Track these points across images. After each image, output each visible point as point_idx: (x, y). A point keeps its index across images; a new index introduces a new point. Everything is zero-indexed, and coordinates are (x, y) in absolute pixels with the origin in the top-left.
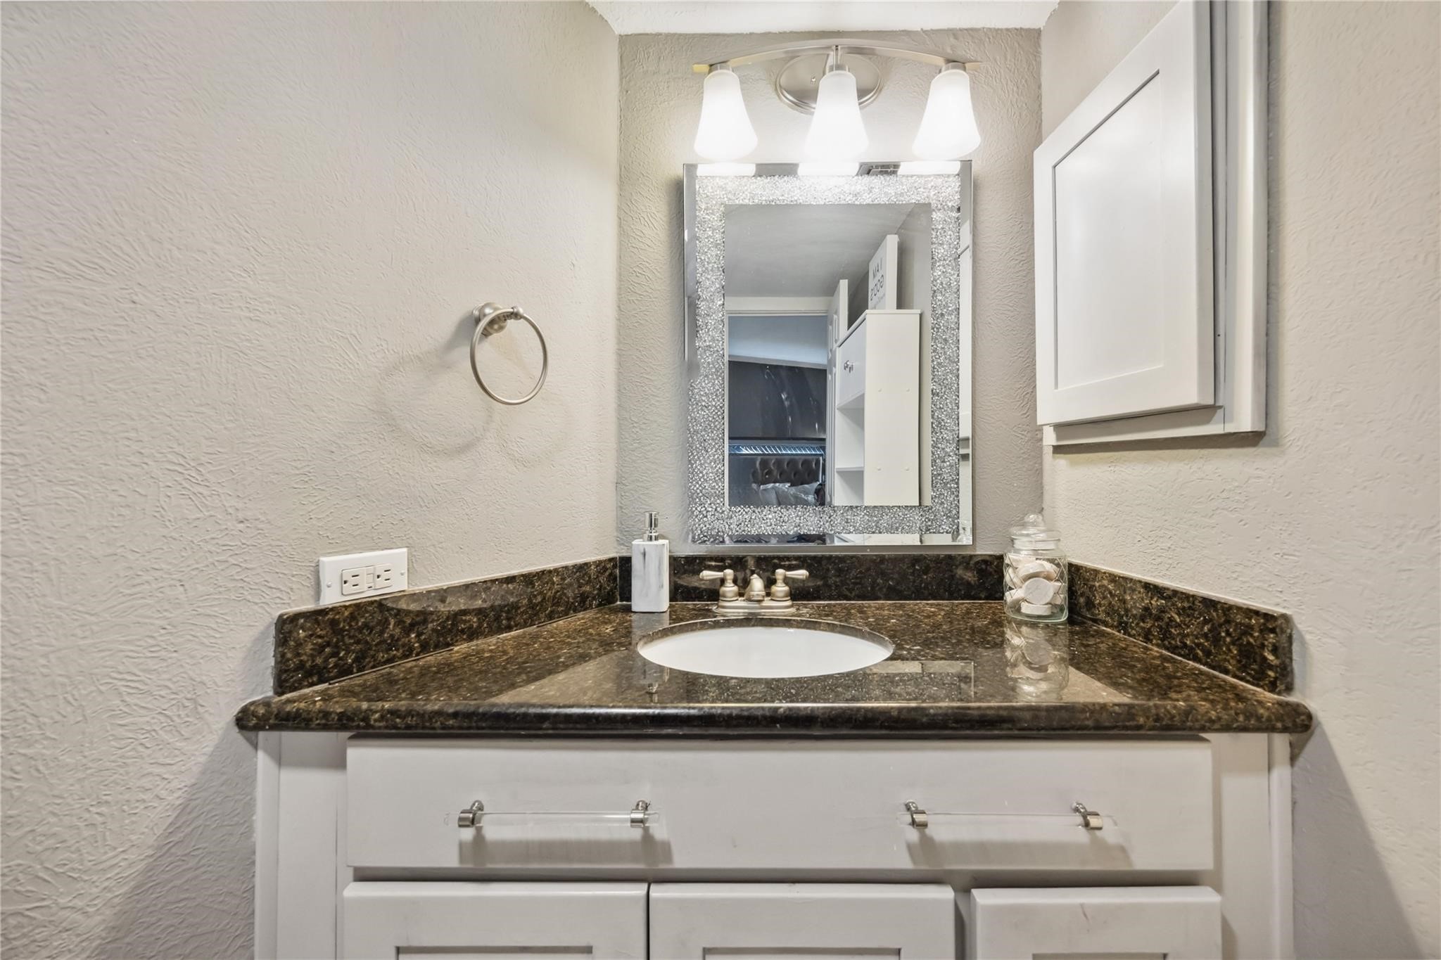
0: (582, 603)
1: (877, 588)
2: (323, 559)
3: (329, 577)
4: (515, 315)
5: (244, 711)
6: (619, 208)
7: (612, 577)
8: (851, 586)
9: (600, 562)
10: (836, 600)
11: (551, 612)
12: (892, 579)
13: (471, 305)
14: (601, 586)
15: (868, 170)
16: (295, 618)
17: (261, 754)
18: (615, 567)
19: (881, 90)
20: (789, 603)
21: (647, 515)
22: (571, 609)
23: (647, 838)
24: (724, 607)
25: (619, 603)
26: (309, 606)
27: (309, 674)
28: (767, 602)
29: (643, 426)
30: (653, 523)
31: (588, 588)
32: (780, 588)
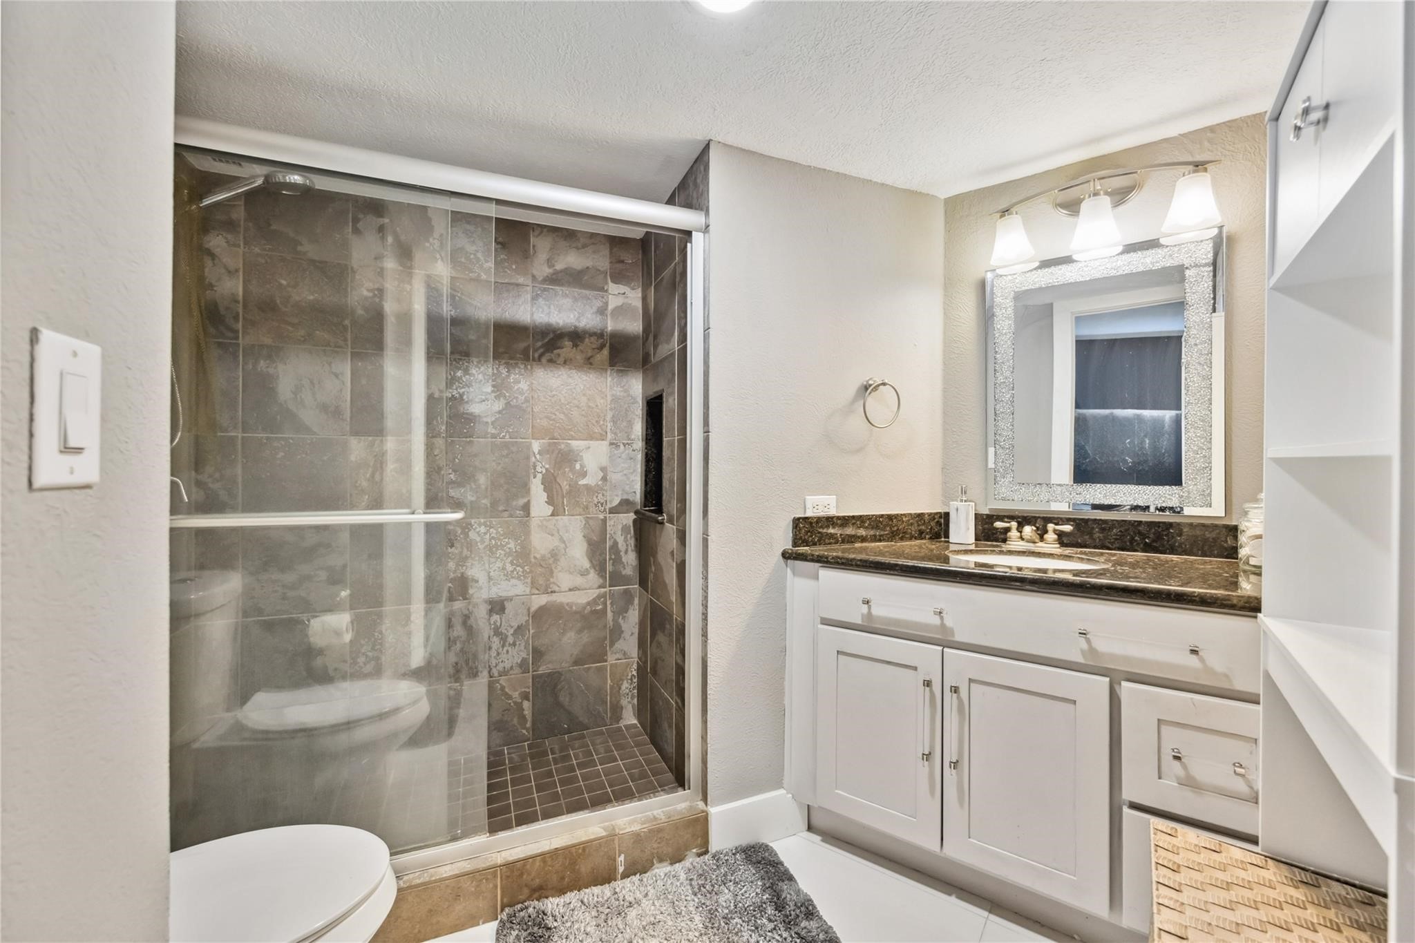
0: (921, 535)
1: (1135, 544)
2: (807, 497)
3: (809, 505)
4: (884, 384)
5: (784, 551)
6: (944, 303)
7: (939, 523)
8: (1112, 541)
9: (931, 514)
10: (1099, 549)
11: (902, 536)
12: (1148, 538)
13: (862, 380)
14: (932, 528)
15: (1130, 248)
16: (799, 519)
17: (788, 569)
18: (941, 517)
19: (1142, 187)
20: (1058, 546)
21: (960, 487)
22: (912, 538)
23: (943, 625)
24: (1009, 544)
25: (943, 539)
26: (803, 516)
27: (803, 542)
28: (1040, 544)
29: (960, 434)
30: (964, 492)
31: (923, 527)
32: (1051, 536)
